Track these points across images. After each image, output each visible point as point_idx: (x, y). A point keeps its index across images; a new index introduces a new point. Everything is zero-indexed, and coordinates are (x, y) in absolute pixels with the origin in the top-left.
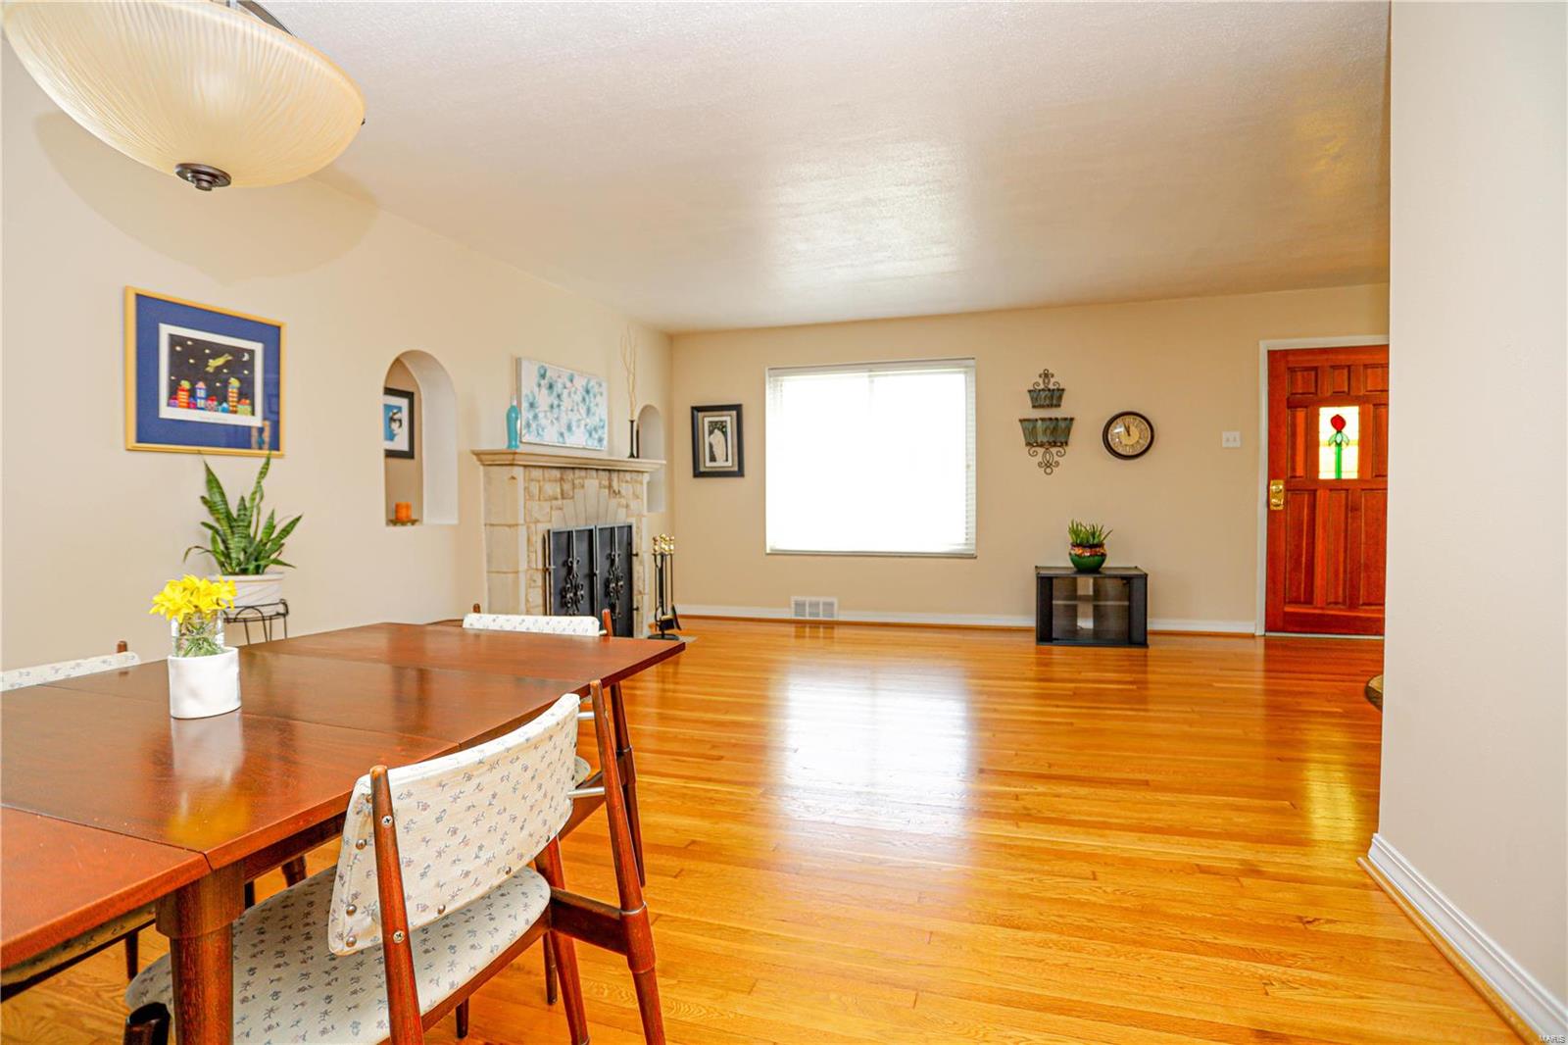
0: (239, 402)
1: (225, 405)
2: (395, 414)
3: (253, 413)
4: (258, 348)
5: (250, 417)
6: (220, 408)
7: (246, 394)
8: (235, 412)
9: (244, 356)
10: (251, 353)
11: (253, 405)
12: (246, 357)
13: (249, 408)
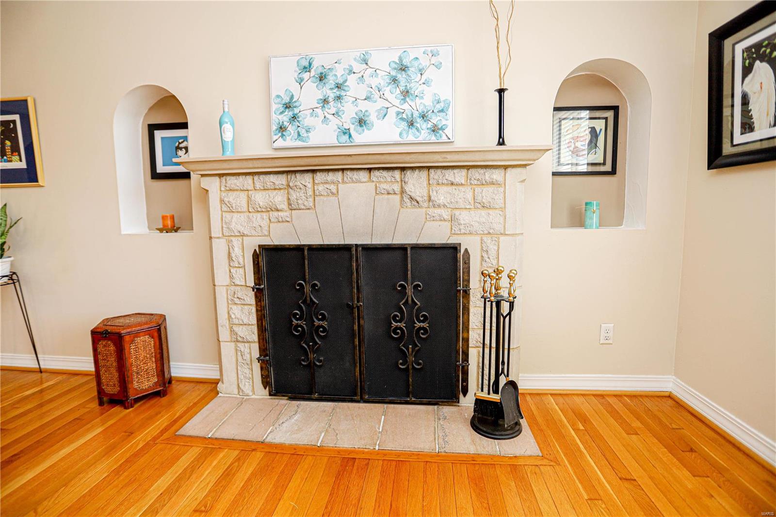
0: (12, 154)
1: (5, 158)
2: (180, 143)
3: (21, 160)
4: (16, 117)
5: (20, 163)
6: (3, 160)
7: (15, 149)
8: (11, 161)
9: (10, 125)
10: (14, 122)
11: (20, 155)
12: (12, 126)
13: (18, 157)
